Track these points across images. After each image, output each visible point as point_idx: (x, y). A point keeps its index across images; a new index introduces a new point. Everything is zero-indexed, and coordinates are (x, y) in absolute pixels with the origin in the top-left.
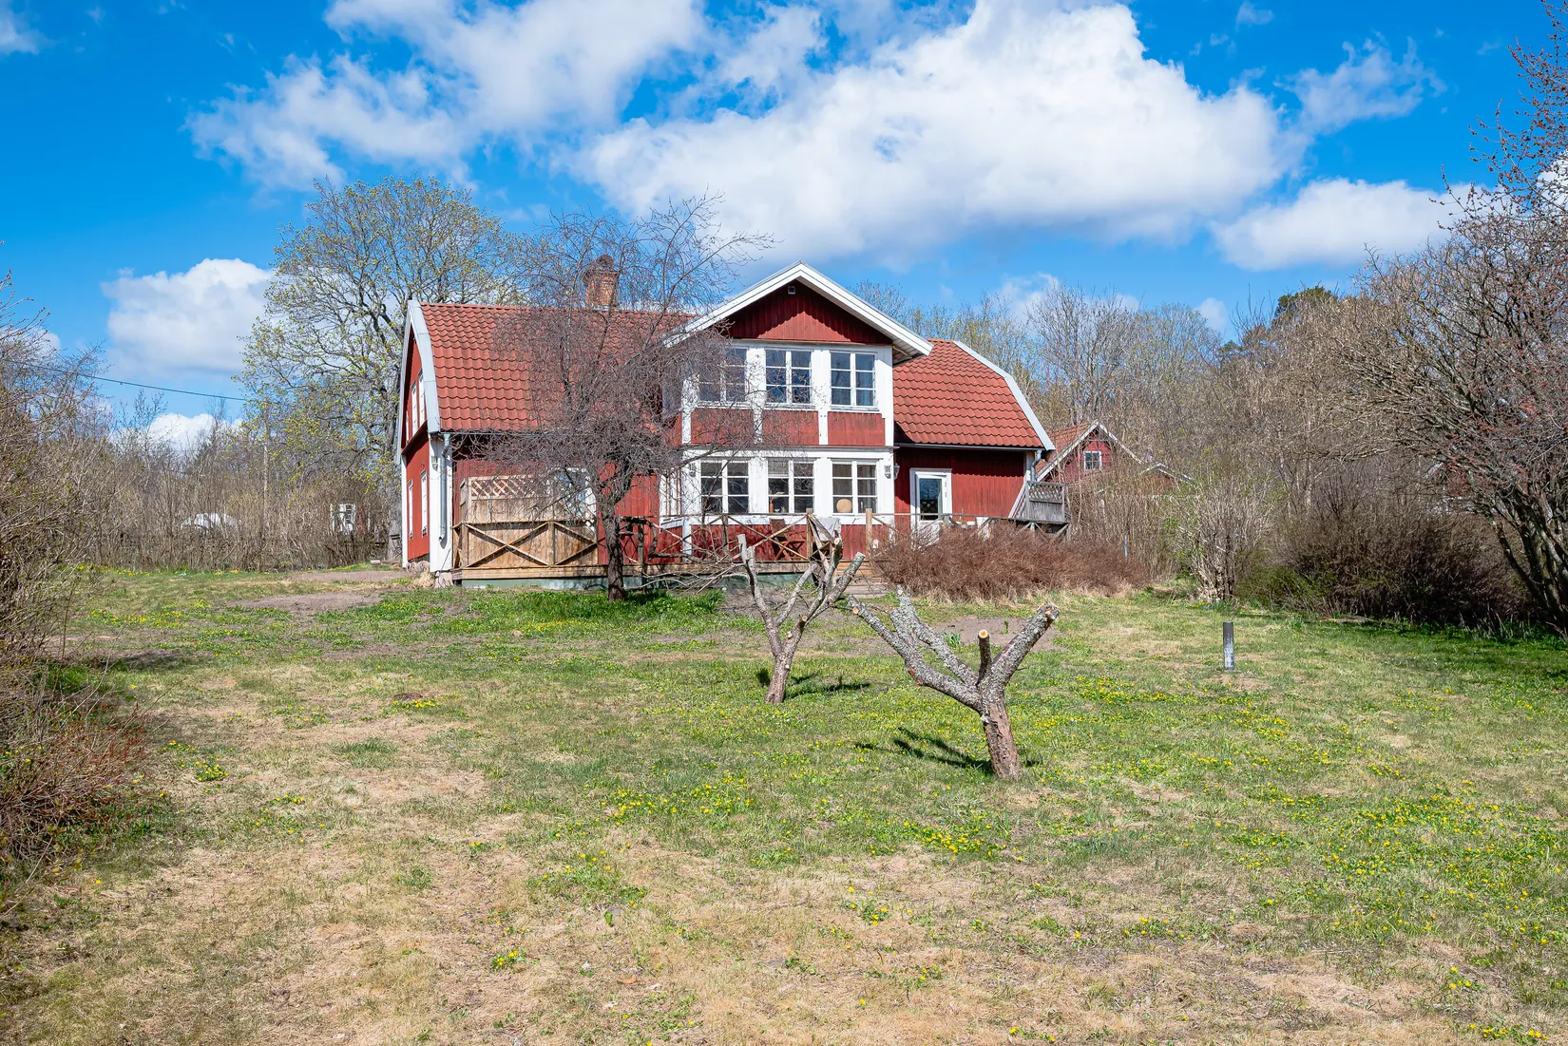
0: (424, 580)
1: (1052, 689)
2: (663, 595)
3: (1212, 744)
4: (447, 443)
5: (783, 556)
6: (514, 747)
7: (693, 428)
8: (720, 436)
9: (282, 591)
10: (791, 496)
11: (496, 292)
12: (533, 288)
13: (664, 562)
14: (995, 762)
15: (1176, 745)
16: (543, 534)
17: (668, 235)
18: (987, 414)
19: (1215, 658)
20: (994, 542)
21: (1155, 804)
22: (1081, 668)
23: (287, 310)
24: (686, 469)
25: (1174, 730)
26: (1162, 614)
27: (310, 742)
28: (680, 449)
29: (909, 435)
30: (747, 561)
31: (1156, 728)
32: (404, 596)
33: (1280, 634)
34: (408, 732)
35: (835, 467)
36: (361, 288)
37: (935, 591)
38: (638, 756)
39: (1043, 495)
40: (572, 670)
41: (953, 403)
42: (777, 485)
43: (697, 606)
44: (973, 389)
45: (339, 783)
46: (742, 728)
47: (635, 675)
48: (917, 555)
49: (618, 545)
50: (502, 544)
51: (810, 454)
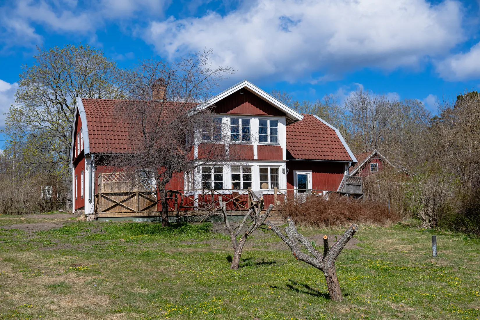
0: (82, 218)
1: (356, 265)
2: (186, 225)
3: (426, 288)
4: (92, 158)
5: (238, 208)
6: (122, 286)
7: (199, 152)
8: (210, 155)
9: (21, 222)
10: (242, 182)
11: (114, 94)
12: (130, 92)
13: (186, 210)
14: (330, 294)
15: (411, 288)
16: (134, 198)
17: (189, 68)
18: (327, 146)
19: (429, 252)
20: (331, 202)
21: (401, 312)
22: (369, 256)
23: (24, 101)
24: (196, 169)
25: (410, 282)
26: (405, 234)
27: (35, 283)
28: (193, 161)
29: (293, 156)
30: (223, 207)
31: (402, 281)
32: (73, 224)
33: (458, 243)
34: (76, 280)
35: (261, 169)
36: (56, 92)
37: (304, 223)
38: (175, 290)
39: (352, 182)
40: (147, 255)
41: (312, 142)
42: (235, 177)
43: (200, 229)
44: (321, 135)
45: (47, 300)
46: (220, 279)
47: (174, 257)
48: (296, 208)
49: (166, 203)
50: (115, 202)
51: (250, 164)
